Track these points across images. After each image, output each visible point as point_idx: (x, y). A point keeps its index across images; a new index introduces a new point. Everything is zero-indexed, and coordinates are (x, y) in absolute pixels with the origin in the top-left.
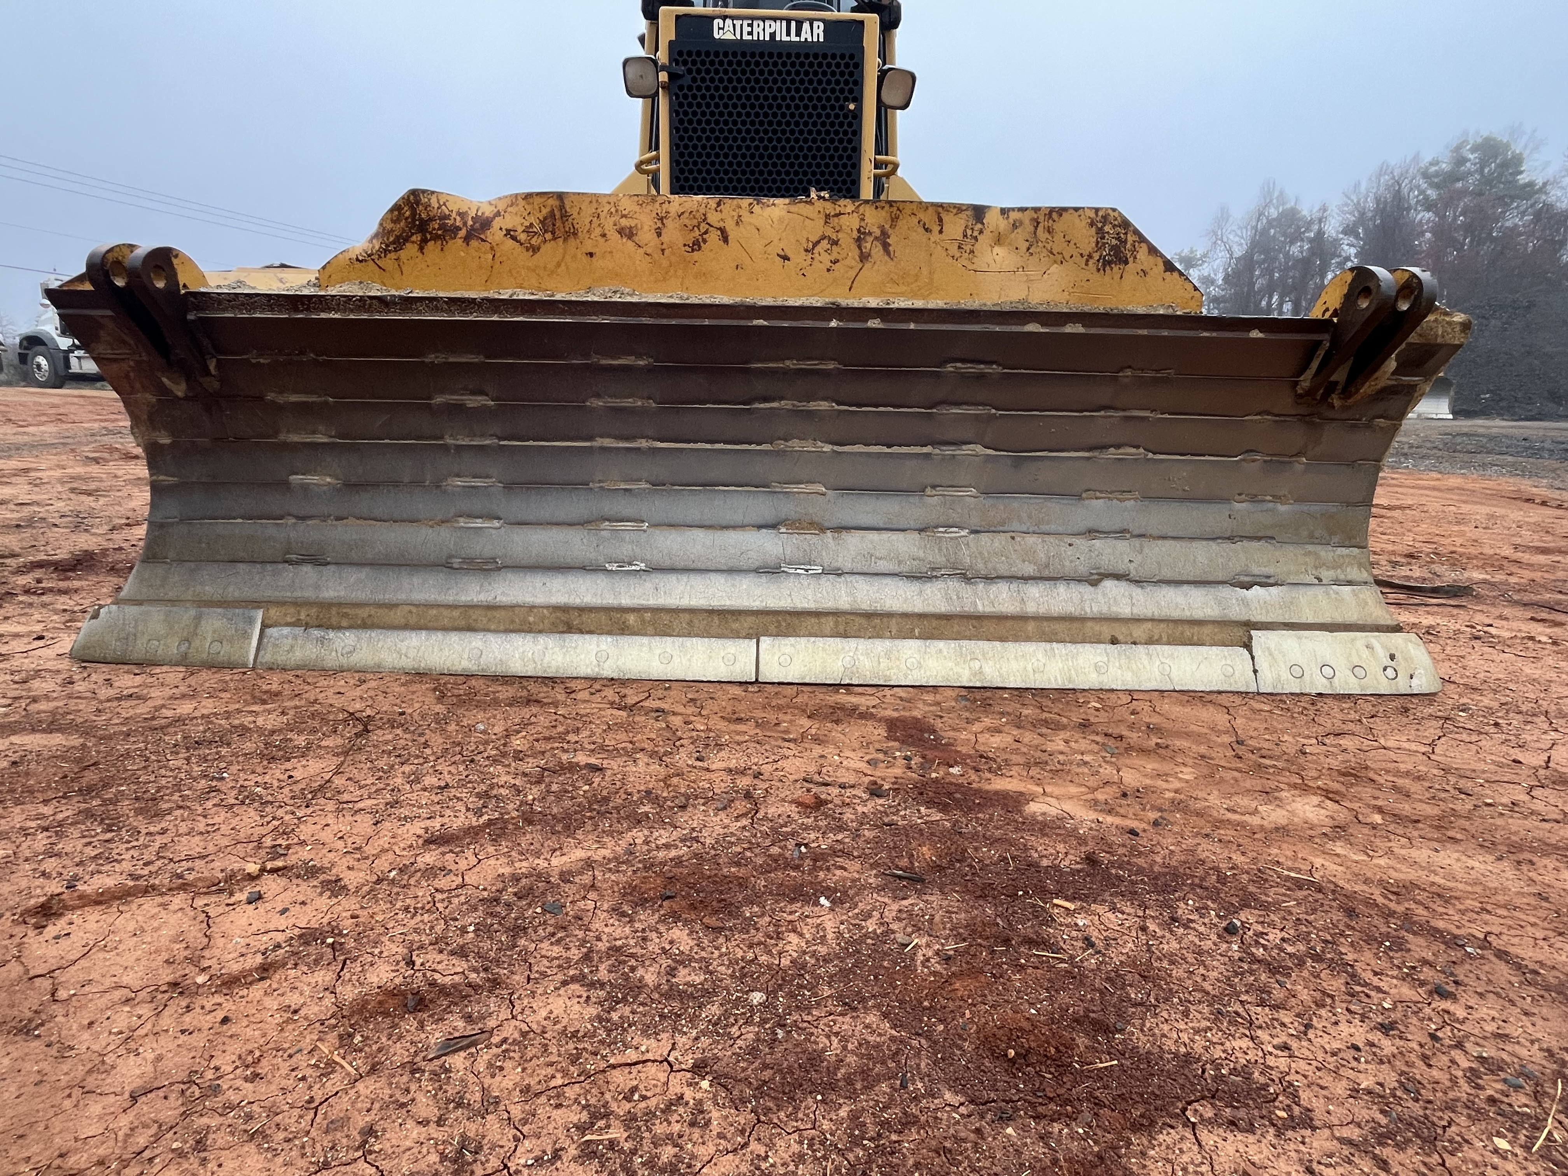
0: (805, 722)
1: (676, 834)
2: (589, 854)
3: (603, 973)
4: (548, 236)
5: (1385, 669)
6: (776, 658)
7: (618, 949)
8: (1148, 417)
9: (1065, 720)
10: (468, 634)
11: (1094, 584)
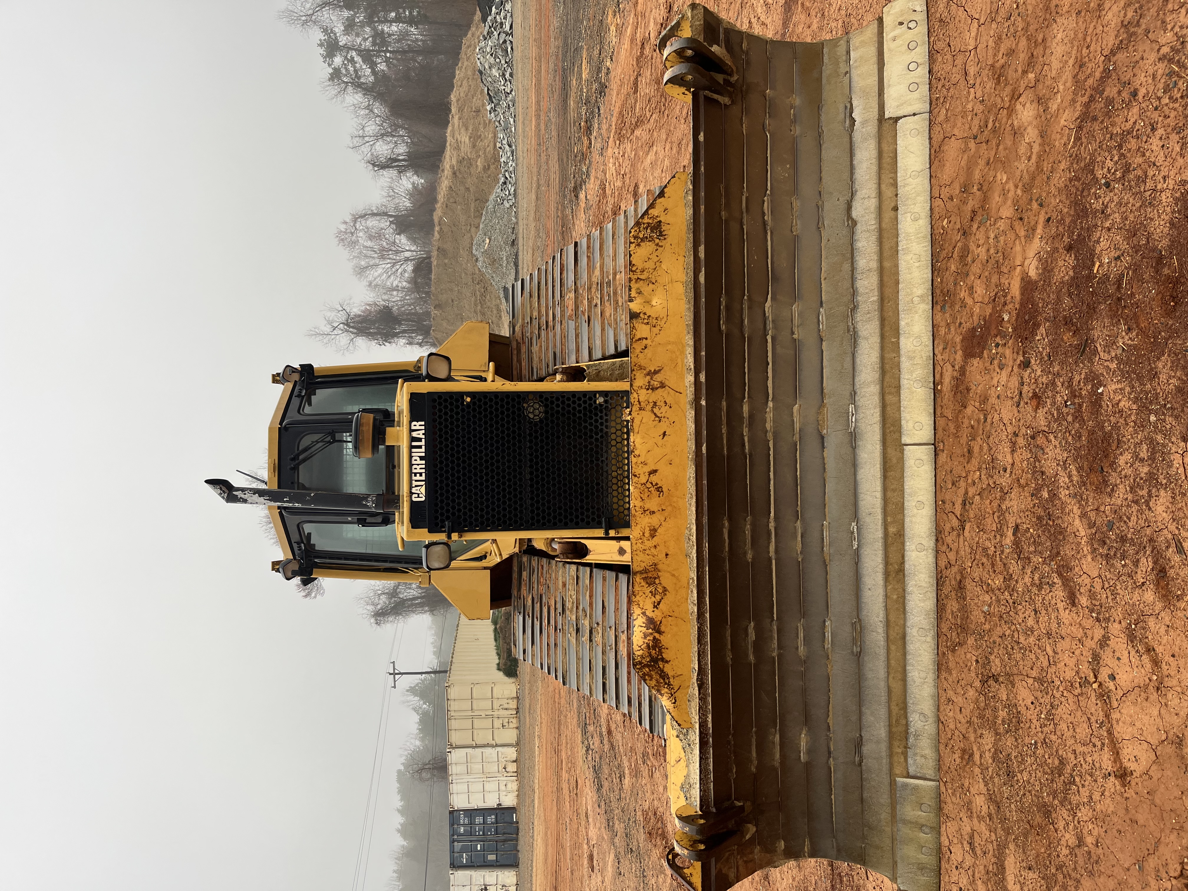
0: (969, 410)
1: (1061, 473)
2: (1077, 517)
3: (1144, 492)
4: (657, 581)
5: (910, 29)
6: (916, 432)
7: (1131, 488)
8: (747, 198)
9: (959, 244)
10: (908, 638)
11: (855, 223)
